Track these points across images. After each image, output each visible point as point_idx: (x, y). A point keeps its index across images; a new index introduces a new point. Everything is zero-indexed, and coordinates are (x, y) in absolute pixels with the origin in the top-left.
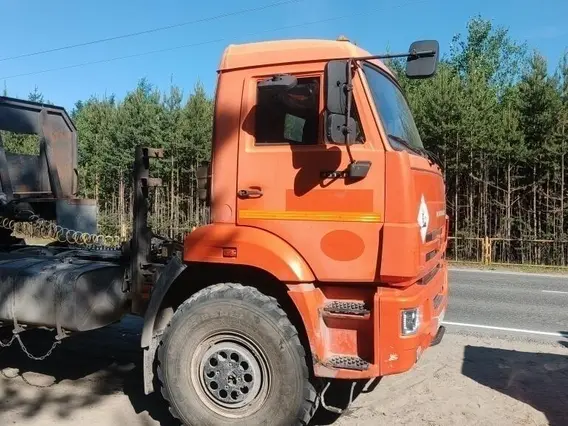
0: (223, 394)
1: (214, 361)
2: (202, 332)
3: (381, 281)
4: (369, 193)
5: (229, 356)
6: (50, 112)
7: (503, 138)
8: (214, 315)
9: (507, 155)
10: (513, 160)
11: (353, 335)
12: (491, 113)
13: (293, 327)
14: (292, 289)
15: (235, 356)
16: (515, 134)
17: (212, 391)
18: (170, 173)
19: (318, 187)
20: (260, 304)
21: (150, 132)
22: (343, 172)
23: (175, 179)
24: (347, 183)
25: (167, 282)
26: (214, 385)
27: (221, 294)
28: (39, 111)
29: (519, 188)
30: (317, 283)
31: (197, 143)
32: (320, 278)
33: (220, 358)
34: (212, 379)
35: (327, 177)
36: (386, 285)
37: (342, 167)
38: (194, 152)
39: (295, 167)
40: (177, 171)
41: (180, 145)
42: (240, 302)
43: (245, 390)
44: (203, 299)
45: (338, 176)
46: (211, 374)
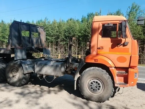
0: (94, 90)
1: (92, 83)
2: (89, 77)
3: (130, 67)
4: (128, 49)
5: (95, 82)
6: (41, 28)
7: (138, 34)
8: (92, 73)
9: (138, 38)
10: (140, 39)
11: (123, 78)
12: (134, 27)
13: (110, 76)
14: (110, 68)
15: (97, 82)
16: (141, 33)
17: (91, 89)
18: (53, 41)
19: (117, 47)
20: (103, 71)
21: (48, 30)
22: (122, 44)
23: (54, 42)
24: (123, 46)
25: (81, 66)
26: (92, 88)
27: (94, 69)
28: (39, 27)
29: (141, 46)
30: (115, 67)
31: (60, 33)
32: (116, 66)
33: (93, 83)
34: (91, 87)
35: (119, 45)
36: (131, 68)
37: (122, 43)
38: (59, 36)
39: (111, 43)
40: (55, 40)
41: (56, 34)
42: (98, 71)
43: (99, 89)
44: (90, 70)
45: (121, 45)
46: (91, 86)
